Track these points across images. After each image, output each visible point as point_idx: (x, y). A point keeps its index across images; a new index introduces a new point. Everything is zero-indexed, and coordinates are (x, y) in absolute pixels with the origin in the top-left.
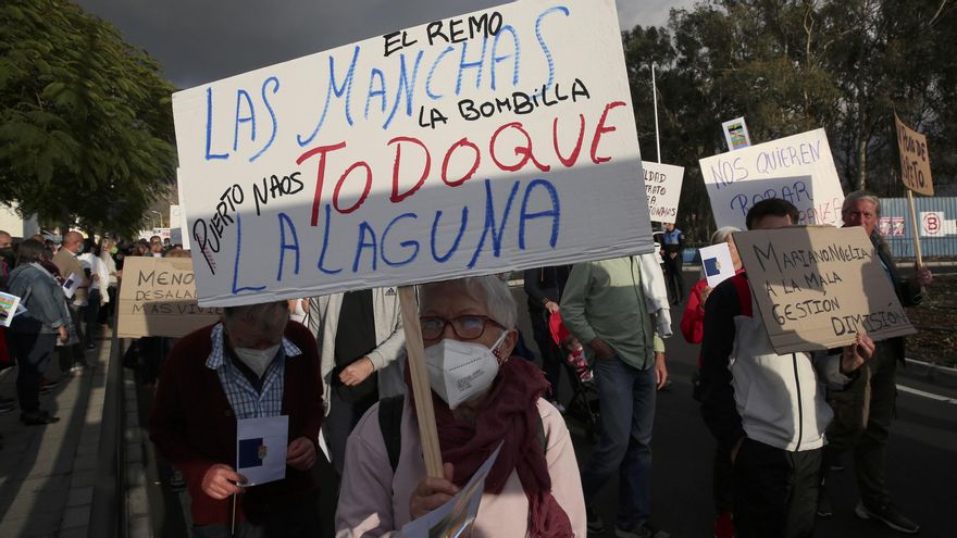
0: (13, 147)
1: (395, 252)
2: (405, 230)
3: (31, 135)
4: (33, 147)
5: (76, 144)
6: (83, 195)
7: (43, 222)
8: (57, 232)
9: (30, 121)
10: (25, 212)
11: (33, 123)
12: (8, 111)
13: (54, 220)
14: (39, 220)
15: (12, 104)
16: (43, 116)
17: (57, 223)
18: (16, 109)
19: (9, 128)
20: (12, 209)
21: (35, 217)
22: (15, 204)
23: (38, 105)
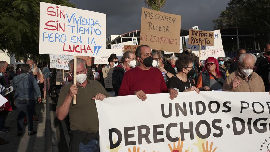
0: (6, 28)
1: (62, 67)
2: (63, 66)
3: (12, 22)
4: (13, 27)
5: (29, 25)
6: (32, 46)
7: (17, 57)
8: (22, 61)
9: (11, 16)
10: (10, 53)
11: (13, 17)
12: (3, 13)
13: (21, 56)
14: (15, 56)
15: (4, 10)
16: (16, 14)
17: (22, 58)
18: (6, 12)
19: (4, 20)
20: (6, 53)
21: (14, 55)
22: (6, 51)
23: (14, 10)
